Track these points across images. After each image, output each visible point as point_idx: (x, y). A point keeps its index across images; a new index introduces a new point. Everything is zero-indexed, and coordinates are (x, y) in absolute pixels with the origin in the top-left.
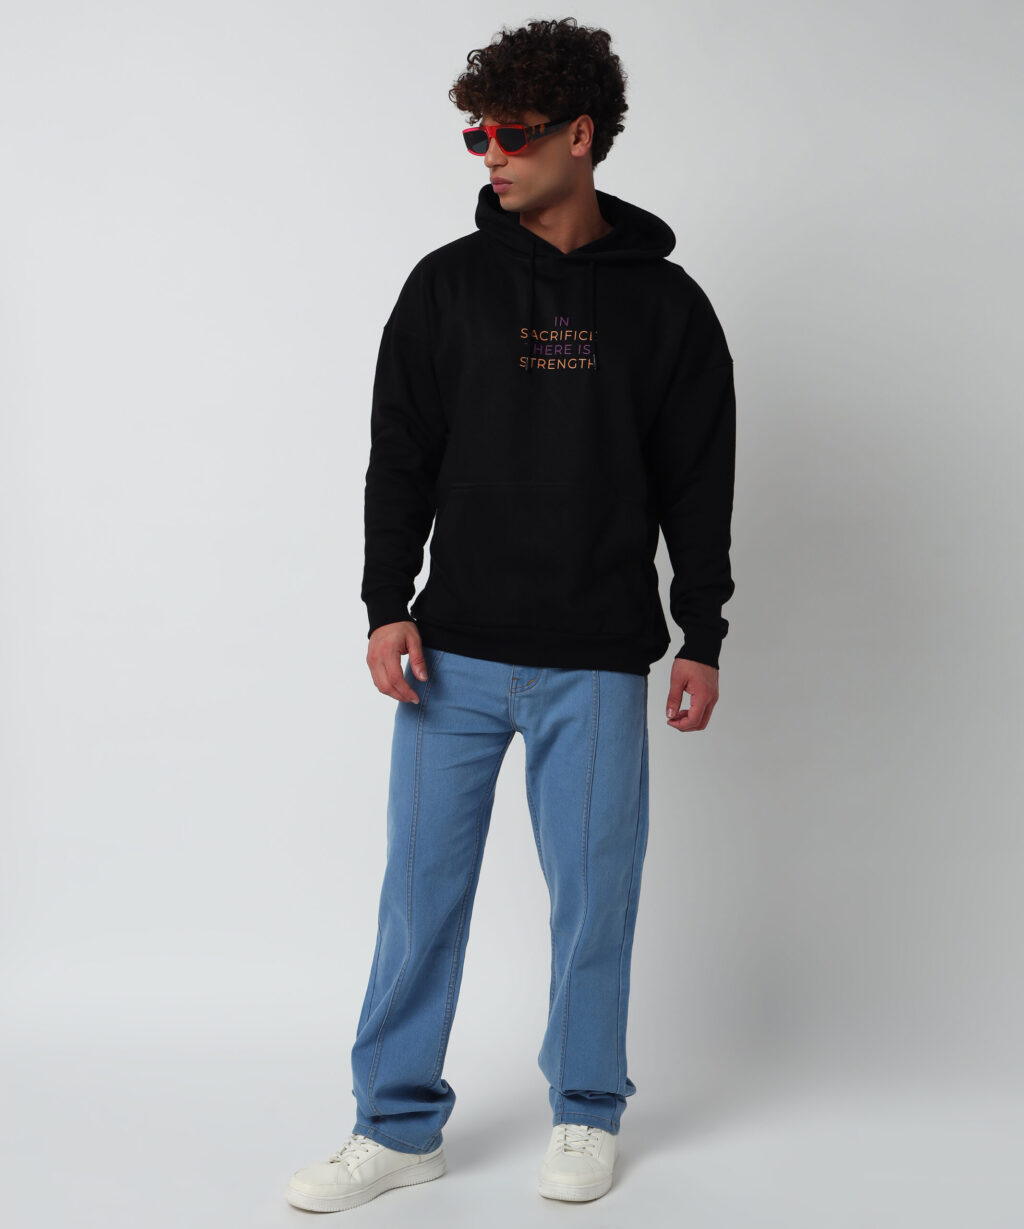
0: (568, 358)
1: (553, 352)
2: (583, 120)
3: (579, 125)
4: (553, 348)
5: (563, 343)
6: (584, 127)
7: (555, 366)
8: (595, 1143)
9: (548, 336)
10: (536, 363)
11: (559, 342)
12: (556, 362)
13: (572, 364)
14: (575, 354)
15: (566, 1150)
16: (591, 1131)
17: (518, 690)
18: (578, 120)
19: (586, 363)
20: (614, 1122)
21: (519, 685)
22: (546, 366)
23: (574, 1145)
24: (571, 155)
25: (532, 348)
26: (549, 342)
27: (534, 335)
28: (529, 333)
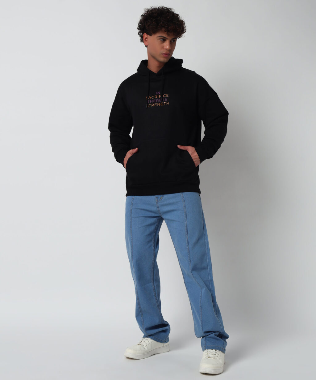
0: (161, 103)
4: (156, 100)
5: (159, 98)
7: (157, 105)
8: (218, 355)
9: (154, 97)
10: (151, 105)
11: (157, 98)
12: (157, 104)
13: (162, 104)
14: (162, 101)
15: (208, 358)
16: (216, 351)
17: (158, 201)
19: (166, 103)
20: (224, 348)
21: (158, 200)
22: (154, 105)
23: (211, 356)
25: (149, 101)
26: (154, 99)
27: (150, 98)
28: (148, 98)
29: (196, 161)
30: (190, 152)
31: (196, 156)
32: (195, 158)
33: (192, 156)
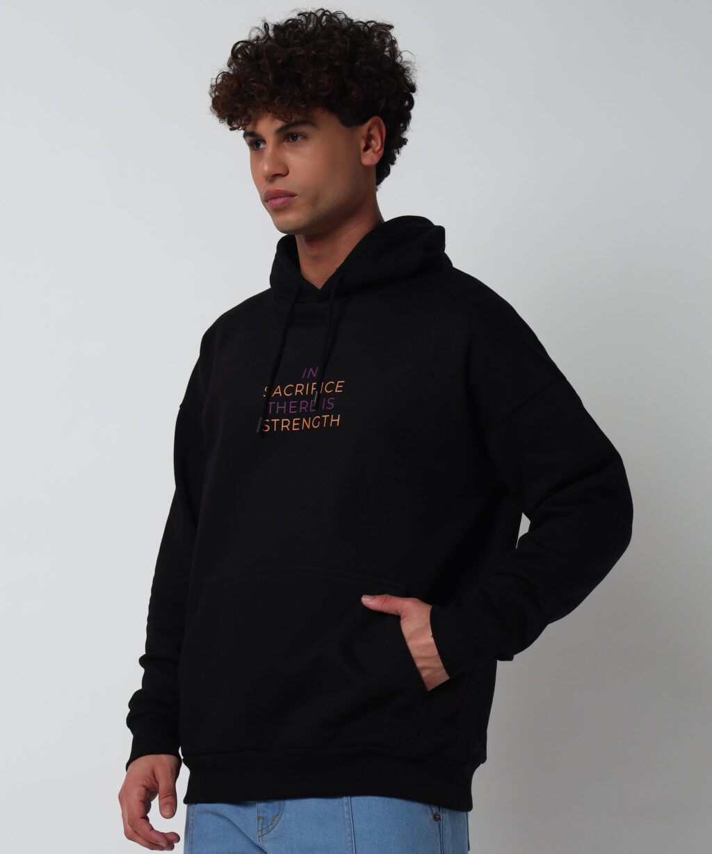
0: (312, 416)
1: (297, 409)
2: (374, 123)
3: (369, 129)
4: (298, 405)
5: (309, 397)
6: (375, 132)
7: (300, 426)
9: (291, 390)
10: (279, 424)
11: (304, 397)
12: (300, 422)
13: (316, 422)
14: (319, 409)
17: (264, 832)
18: (369, 123)
19: (329, 419)
21: (264, 825)
22: (291, 427)
24: (361, 163)
25: (274, 407)
26: (293, 398)
27: (278, 391)
28: (271, 390)
29: (424, 668)
30: (407, 628)
31: (427, 646)
32: (423, 654)
33: (411, 644)
